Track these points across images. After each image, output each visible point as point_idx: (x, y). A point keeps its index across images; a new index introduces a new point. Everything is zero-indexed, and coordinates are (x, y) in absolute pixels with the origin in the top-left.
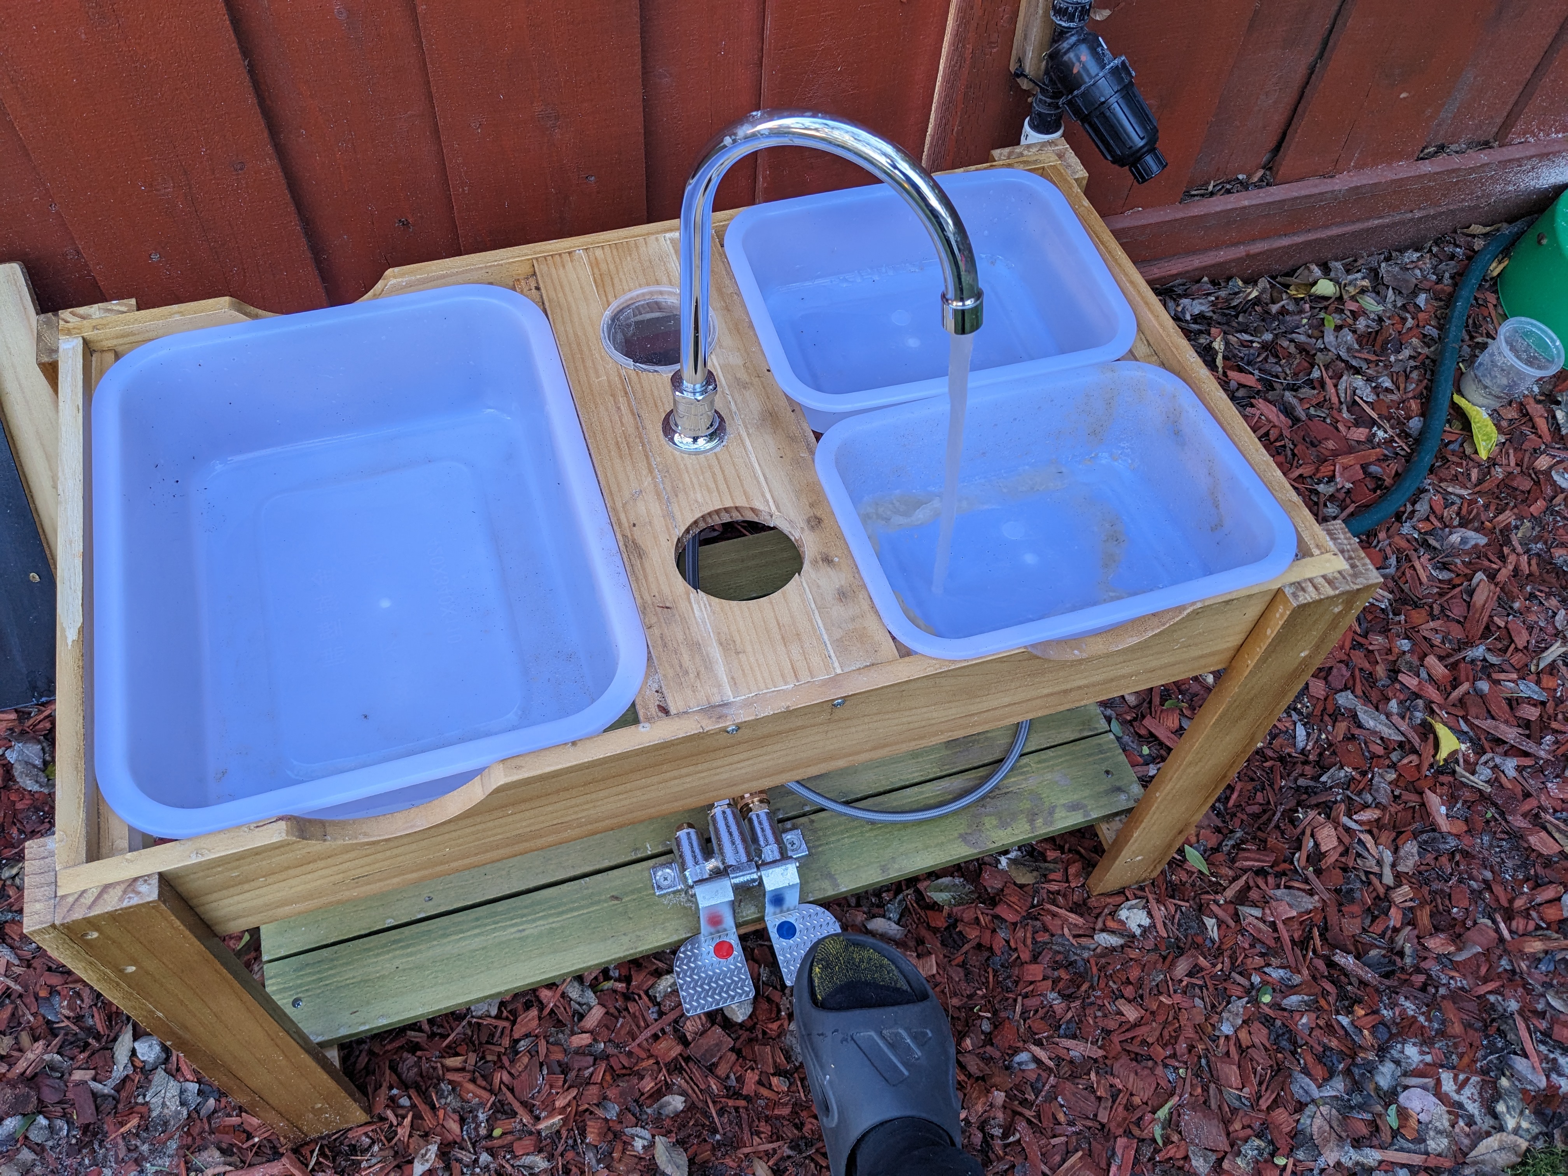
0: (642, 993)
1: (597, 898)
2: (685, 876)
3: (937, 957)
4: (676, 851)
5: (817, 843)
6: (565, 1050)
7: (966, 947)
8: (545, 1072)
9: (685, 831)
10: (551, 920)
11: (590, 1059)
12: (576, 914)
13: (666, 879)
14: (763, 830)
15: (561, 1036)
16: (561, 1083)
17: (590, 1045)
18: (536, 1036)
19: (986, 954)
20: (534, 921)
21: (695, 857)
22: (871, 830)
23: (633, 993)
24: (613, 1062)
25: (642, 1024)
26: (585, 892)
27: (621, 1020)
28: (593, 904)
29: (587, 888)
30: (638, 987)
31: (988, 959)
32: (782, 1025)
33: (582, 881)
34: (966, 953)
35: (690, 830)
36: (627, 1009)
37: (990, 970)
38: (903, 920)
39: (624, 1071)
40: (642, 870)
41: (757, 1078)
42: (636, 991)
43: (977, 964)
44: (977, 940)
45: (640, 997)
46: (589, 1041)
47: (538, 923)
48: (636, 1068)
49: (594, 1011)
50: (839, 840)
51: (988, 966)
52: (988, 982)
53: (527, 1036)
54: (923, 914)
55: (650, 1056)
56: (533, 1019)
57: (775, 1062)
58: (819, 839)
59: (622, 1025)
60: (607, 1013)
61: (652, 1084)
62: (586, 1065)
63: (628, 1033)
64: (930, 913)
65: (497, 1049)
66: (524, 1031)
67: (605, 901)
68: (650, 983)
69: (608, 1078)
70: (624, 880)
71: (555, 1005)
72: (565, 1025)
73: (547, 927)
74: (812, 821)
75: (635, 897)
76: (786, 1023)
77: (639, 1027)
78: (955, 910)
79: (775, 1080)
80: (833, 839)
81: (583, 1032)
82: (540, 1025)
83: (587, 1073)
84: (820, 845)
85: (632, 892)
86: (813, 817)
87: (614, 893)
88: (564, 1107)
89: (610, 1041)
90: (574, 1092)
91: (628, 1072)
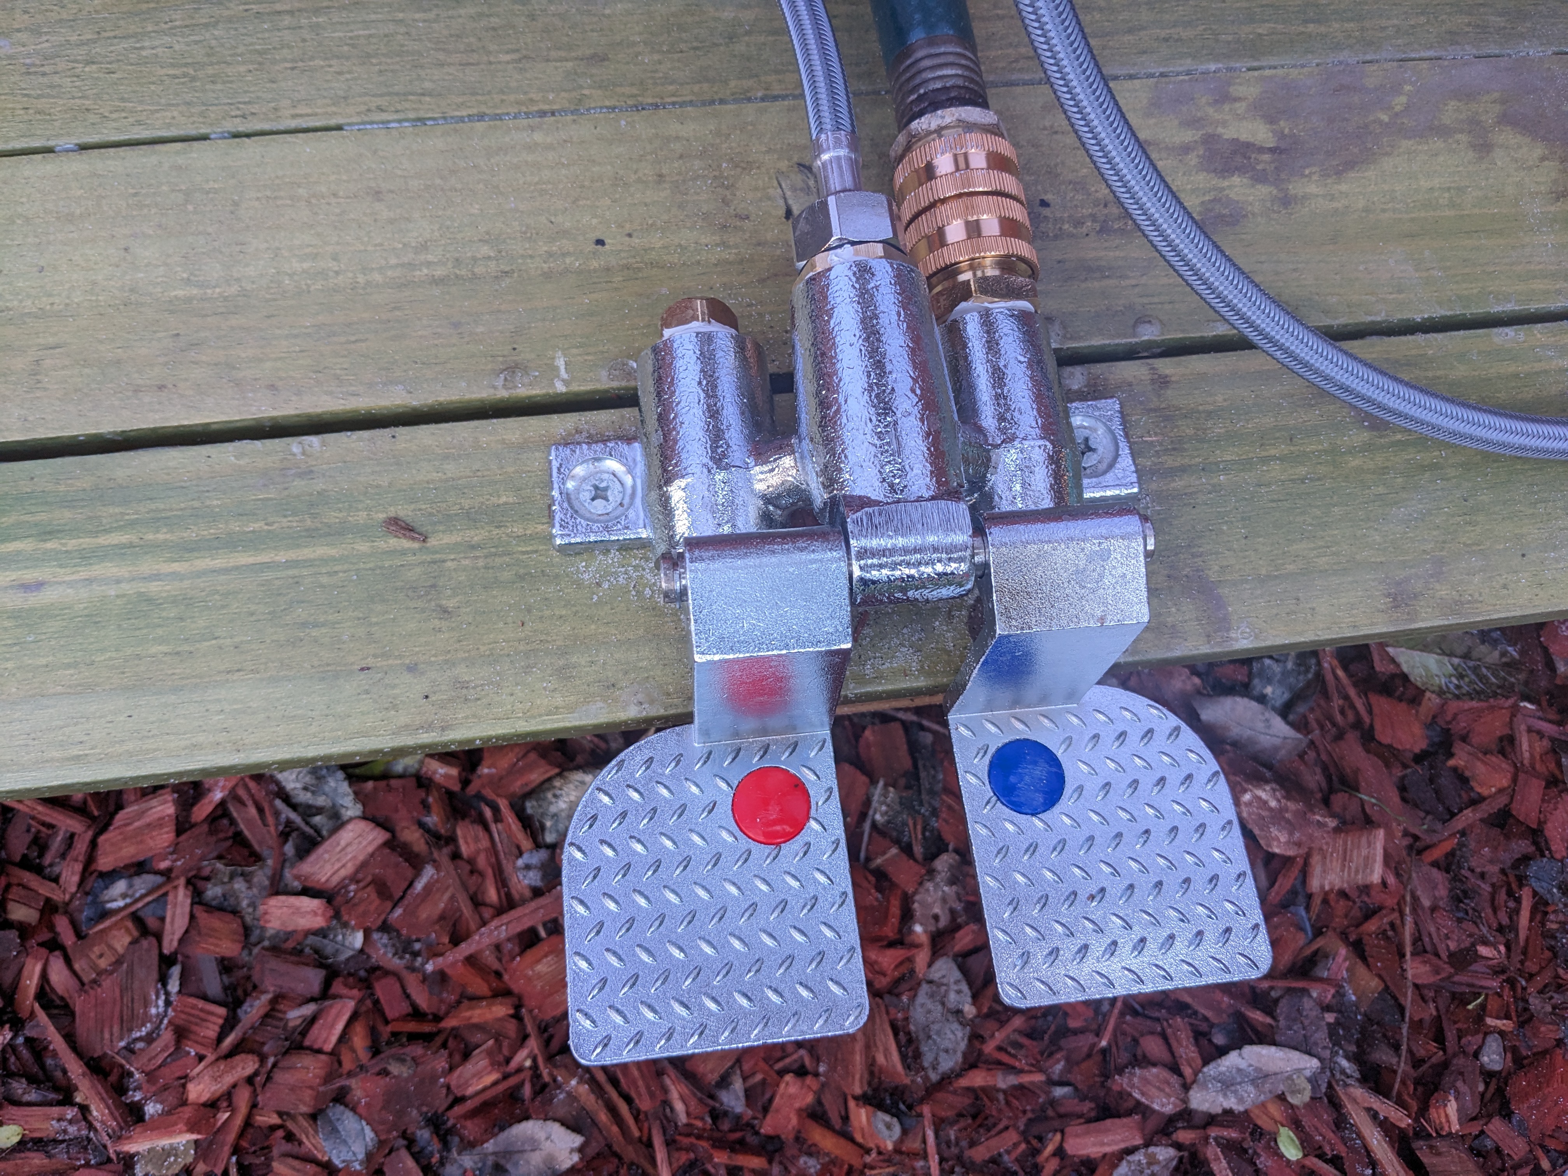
0: (503, 805)
1: (333, 516)
2: (665, 501)
3: (1389, 836)
4: (648, 399)
5: (1170, 461)
6: (247, 930)
7: (1468, 817)
8: (174, 986)
9: (697, 326)
10: (147, 566)
11: (314, 978)
12: (244, 559)
13: (599, 493)
14: (998, 377)
15: (239, 885)
16: (211, 1031)
17: (322, 933)
18: (167, 874)
19: (1522, 846)
20: (86, 557)
21: (716, 435)
22: (1368, 448)
23: (479, 797)
24: (383, 989)
25: (492, 895)
26: (299, 485)
27: (429, 872)
28: (312, 535)
29: (308, 474)
30: (497, 782)
31: (1526, 859)
32: (910, 960)
33: (295, 445)
34: (1463, 833)
35: (715, 328)
36: (451, 840)
37: (1526, 895)
38: (1301, 709)
39: (412, 1027)
40: (523, 446)
41: (810, 1099)
42: (488, 793)
43: (1494, 869)
44: (1503, 800)
45: (498, 817)
46: (319, 922)
47: (98, 570)
48: (450, 1023)
49: (346, 835)
50: (1247, 464)
51: (1522, 880)
52: (1513, 927)
53: (139, 868)
54: (1359, 704)
55: (503, 993)
56: (159, 823)
57: (871, 1065)
58: (1177, 447)
59: (428, 889)
60: (387, 844)
61: (494, 1076)
62: (301, 988)
63: (442, 917)
64: (1381, 703)
65: (45, 889)
66: (129, 852)
67: (363, 532)
68: (535, 777)
69: (360, 1041)
70: (451, 469)
71: (233, 795)
72: (256, 858)
73: (127, 588)
74: (1163, 382)
75: (477, 536)
76: (922, 958)
77: (477, 902)
78: (1454, 706)
79: (861, 1116)
80: (1229, 455)
81: (307, 891)
82: (176, 849)
83: (295, 1015)
84: (1183, 470)
85: (471, 518)
86: (1167, 366)
87: (404, 511)
88: (213, 1105)
89: (385, 927)
90: (247, 1066)
91: (427, 1028)
